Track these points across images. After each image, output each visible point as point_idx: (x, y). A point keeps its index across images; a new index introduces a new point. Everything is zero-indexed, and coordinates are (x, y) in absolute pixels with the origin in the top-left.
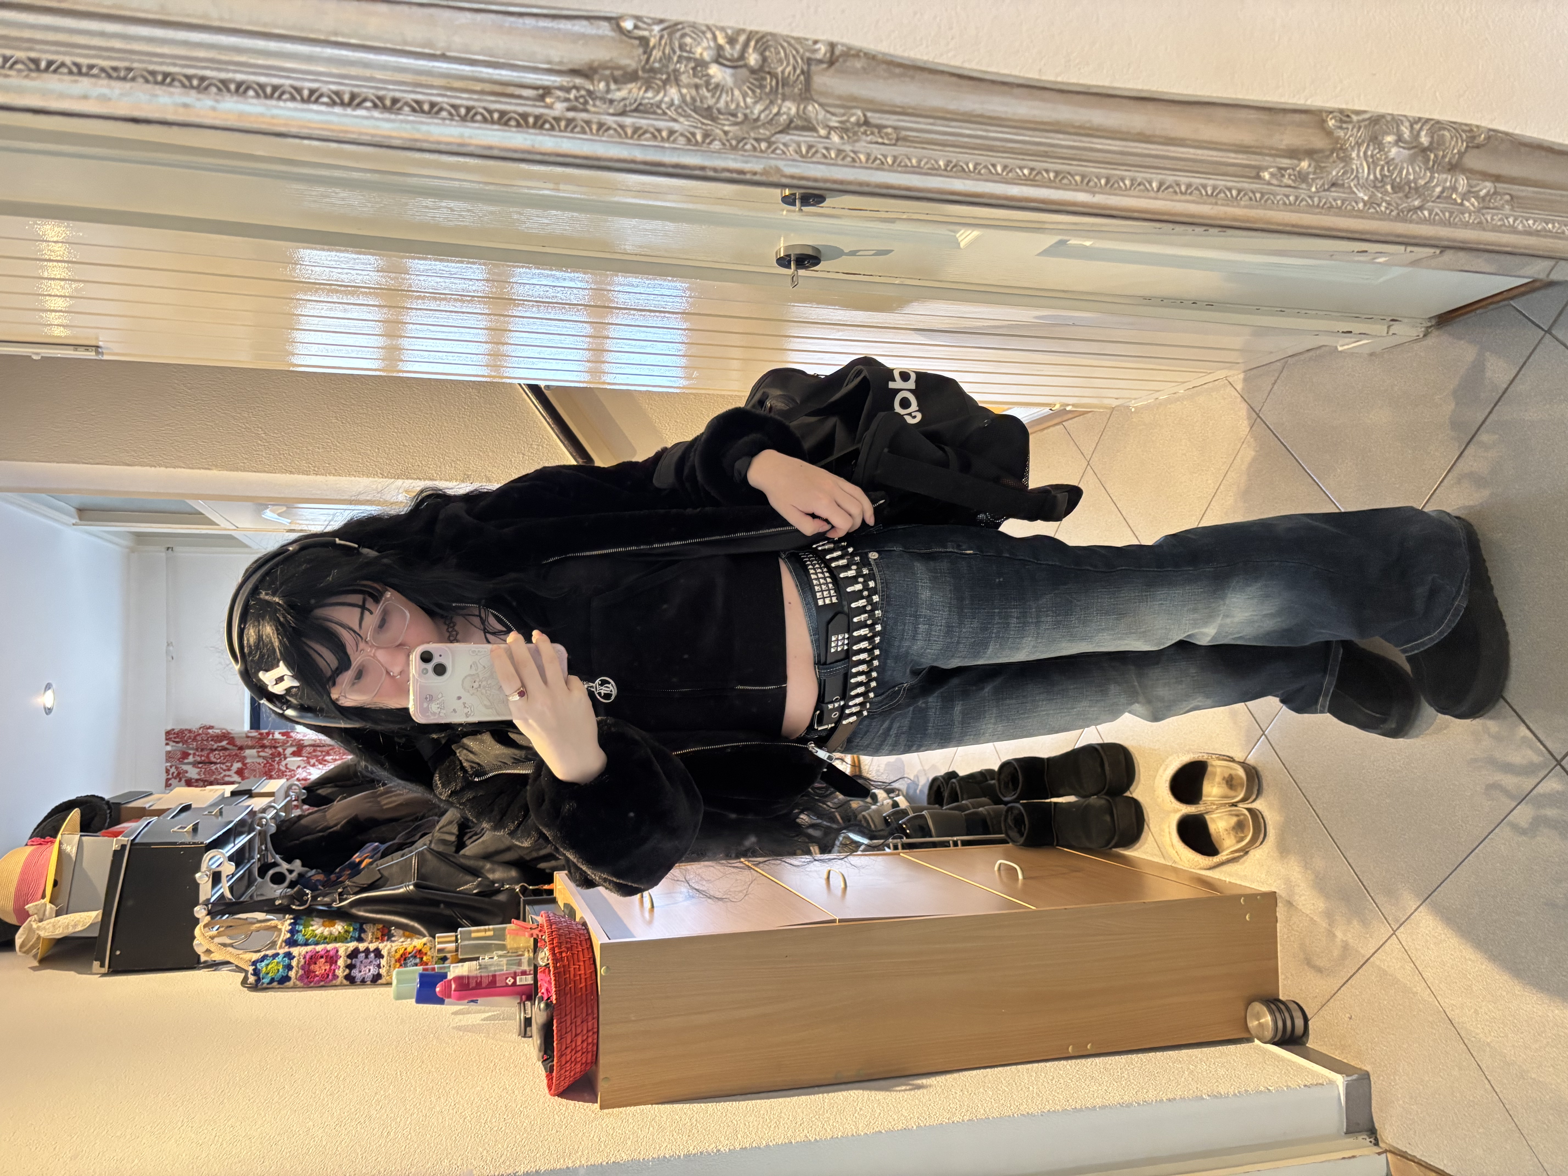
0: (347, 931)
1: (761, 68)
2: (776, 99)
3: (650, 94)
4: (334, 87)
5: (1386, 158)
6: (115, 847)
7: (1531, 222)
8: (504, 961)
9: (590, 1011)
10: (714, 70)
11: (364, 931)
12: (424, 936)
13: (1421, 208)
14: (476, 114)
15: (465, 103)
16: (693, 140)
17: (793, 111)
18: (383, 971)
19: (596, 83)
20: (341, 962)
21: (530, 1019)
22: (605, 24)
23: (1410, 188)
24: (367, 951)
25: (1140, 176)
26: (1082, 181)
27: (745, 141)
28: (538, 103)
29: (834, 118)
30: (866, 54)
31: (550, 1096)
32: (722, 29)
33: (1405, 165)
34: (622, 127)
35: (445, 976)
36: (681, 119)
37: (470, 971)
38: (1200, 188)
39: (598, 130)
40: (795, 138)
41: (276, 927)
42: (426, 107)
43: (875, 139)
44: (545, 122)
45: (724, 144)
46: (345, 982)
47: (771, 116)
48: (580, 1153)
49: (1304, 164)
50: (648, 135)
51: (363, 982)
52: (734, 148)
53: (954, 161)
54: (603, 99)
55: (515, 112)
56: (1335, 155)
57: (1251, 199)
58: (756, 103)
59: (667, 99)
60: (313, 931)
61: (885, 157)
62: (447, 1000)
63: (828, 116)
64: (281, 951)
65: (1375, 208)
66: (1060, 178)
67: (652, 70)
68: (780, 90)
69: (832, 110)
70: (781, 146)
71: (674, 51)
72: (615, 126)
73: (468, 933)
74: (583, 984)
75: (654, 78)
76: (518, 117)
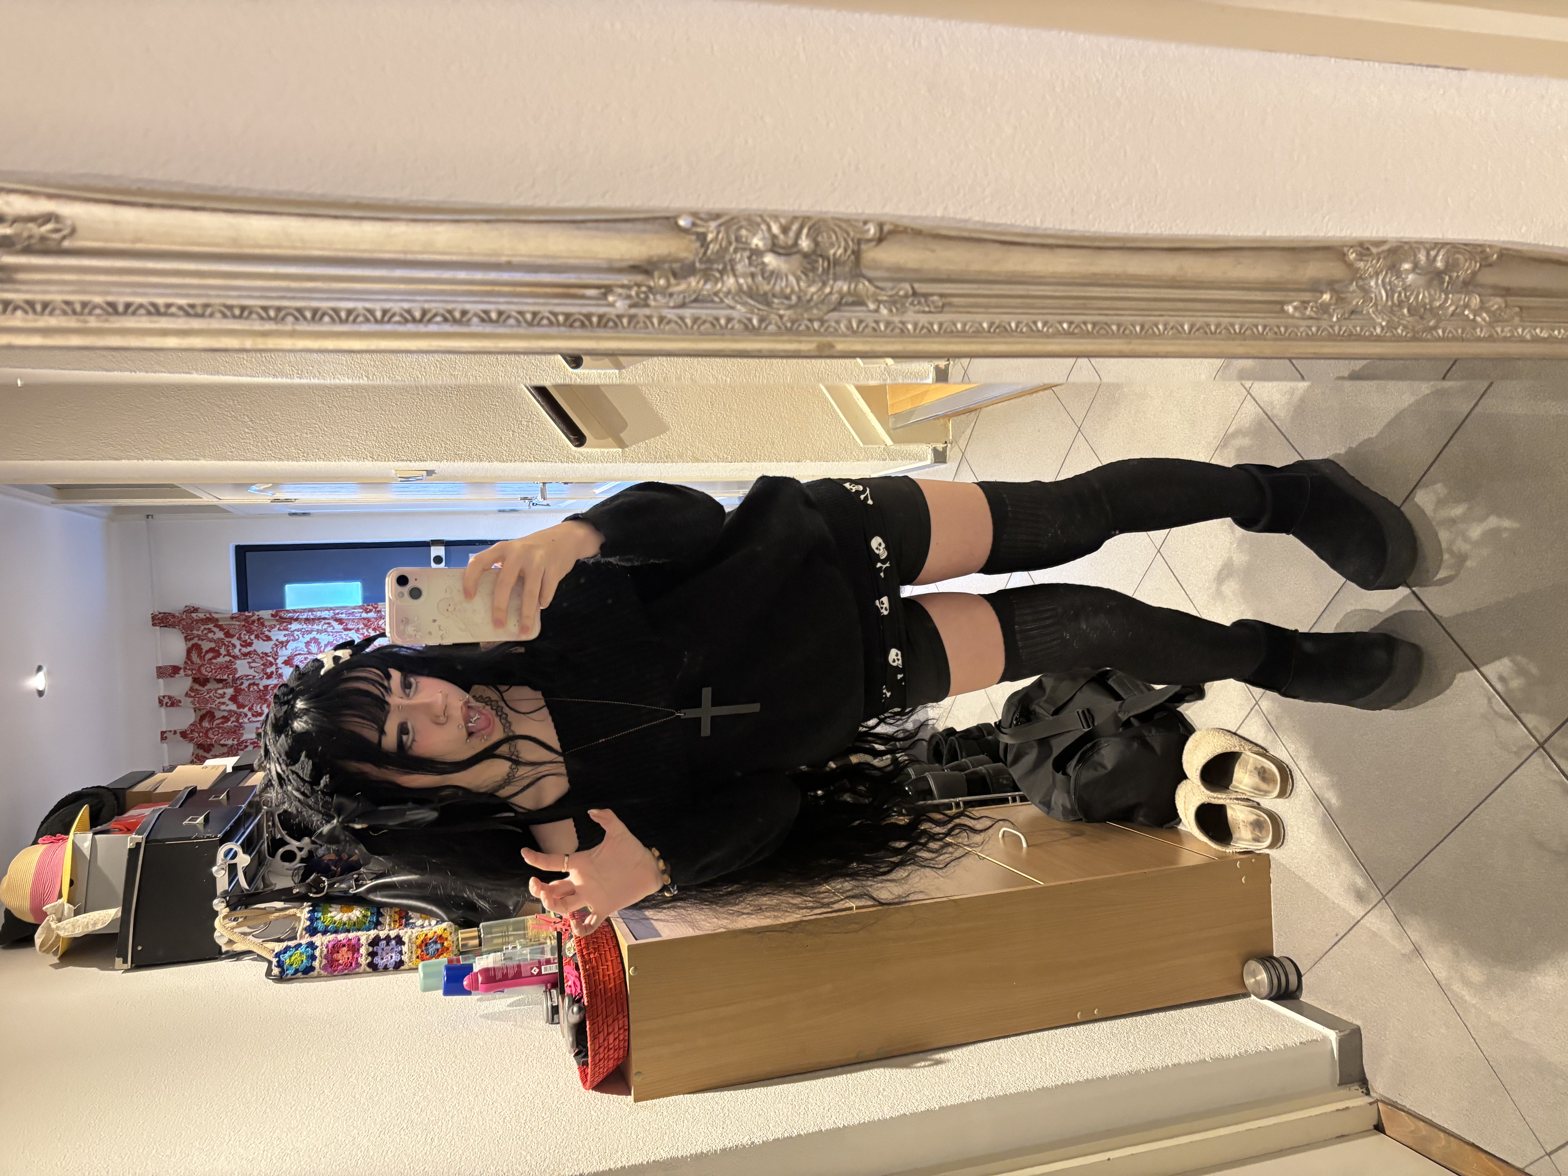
0: (364, 916)
1: (814, 252)
2: (828, 280)
3: (708, 286)
4: (405, 305)
5: (1404, 284)
6: (130, 845)
7: (1538, 331)
8: (527, 951)
9: (620, 1010)
10: (769, 259)
11: (381, 915)
12: (443, 921)
13: (1435, 327)
14: (542, 319)
15: (531, 308)
16: (750, 326)
17: (845, 288)
18: (405, 958)
19: (656, 278)
20: (363, 951)
21: (557, 1007)
22: (663, 222)
23: (1426, 310)
24: (388, 939)
25: (1173, 320)
26: (1118, 330)
27: (799, 322)
28: (600, 303)
29: (883, 293)
30: (912, 229)
31: (583, 1090)
32: (776, 218)
33: (1421, 290)
34: (682, 318)
35: (470, 968)
36: (739, 307)
37: (495, 962)
39: (659, 324)
40: (847, 314)
41: (295, 915)
42: (494, 316)
43: (922, 309)
44: (608, 321)
45: (779, 327)
46: (368, 969)
47: (823, 297)
48: (620, 1153)
49: (1326, 296)
50: (708, 325)
51: (386, 968)
52: (789, 330)
53: (997, 323)
54: (663, 294)
55: (579, 313)
56: (1355, 284)
57: (1276, 333)
58: (809, 286)
59: (725, 289)
60: (332, 917)
61: (932, 324)
62: (473, 991)
63: (878, 291)
64: (304, 941)
65: (1392, 332)
67: (709, 261)
68: (831, 271)
69: (880, 284)
70: (833, 324)
71: (730, 243)
72: (675, 319)
73: (490, 927)
74: (612, 985)
75: (711, 269)
76: (582, 318)
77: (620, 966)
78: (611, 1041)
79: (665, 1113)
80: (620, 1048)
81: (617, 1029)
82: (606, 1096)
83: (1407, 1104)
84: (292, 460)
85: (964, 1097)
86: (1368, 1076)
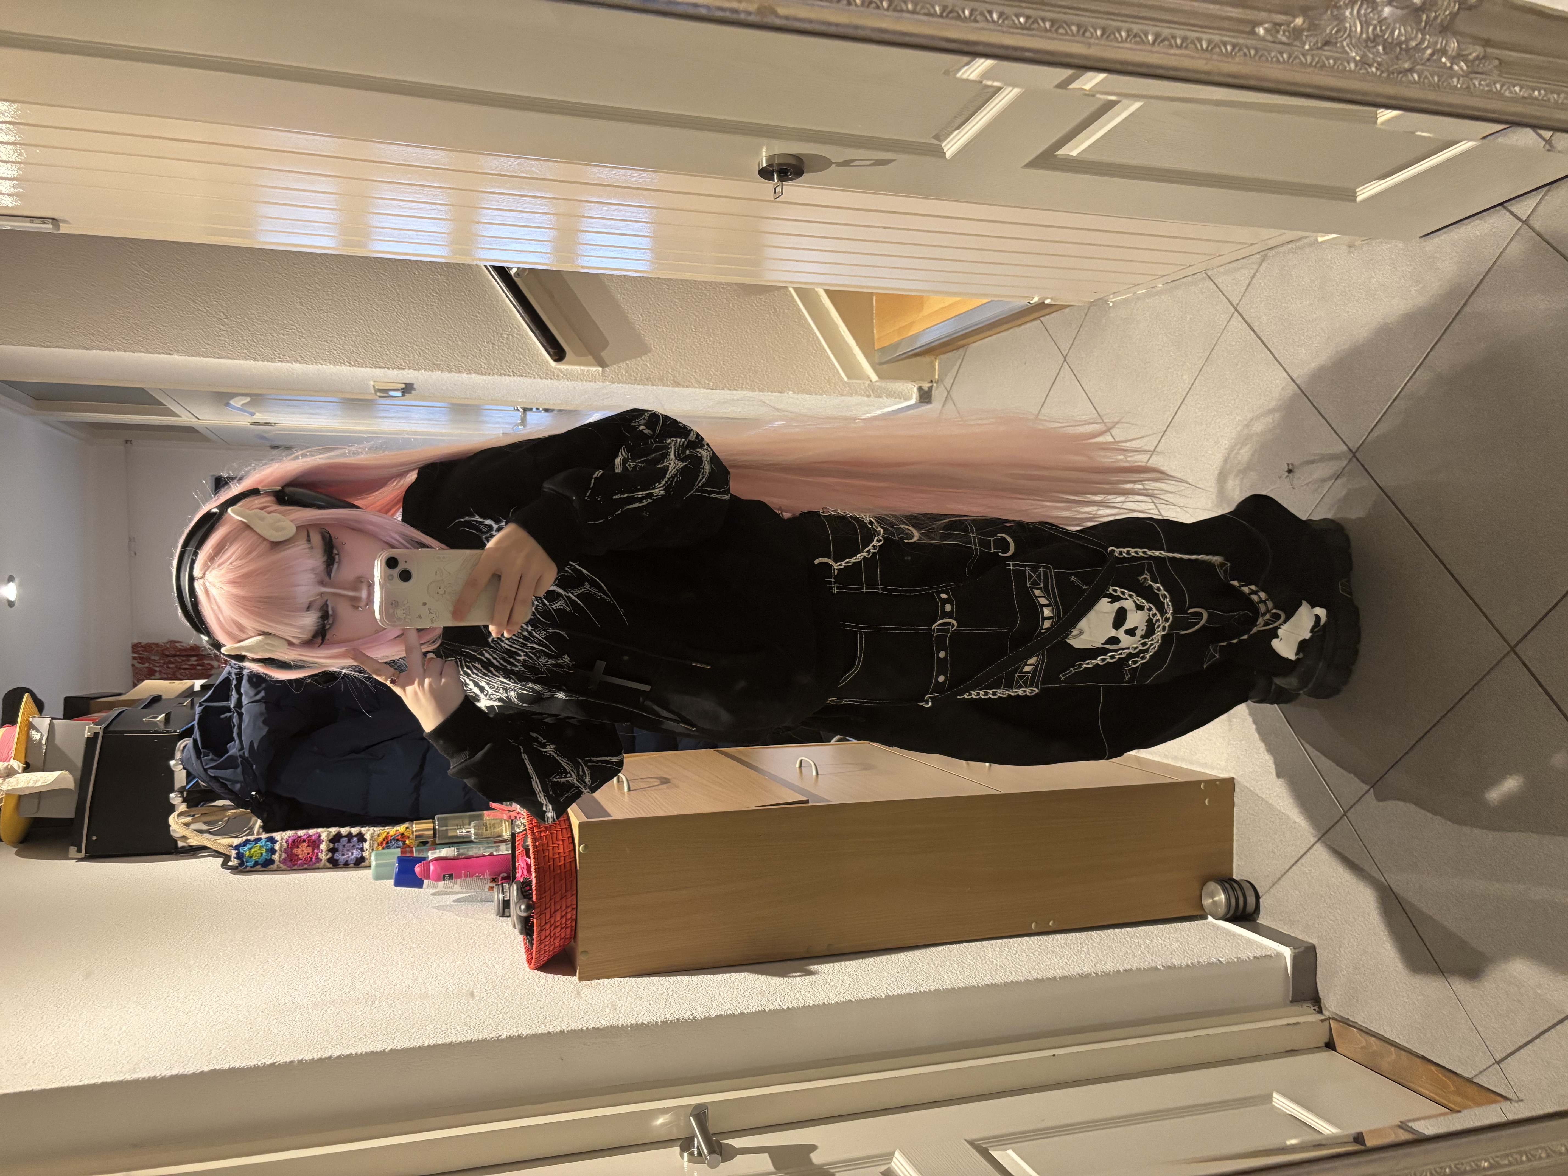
5: (1379, 17)
6: (88, 734)
7: (1517, 89)
9: (569, 887)
13: (1411, 70)
18: (366, 854)
20: (323, 846)
23: (1401, 49)
24: (349, 836)
26: (1078, 32)
31: (529, 970)
33: (1398, 26)
35: (423, 858)
38: (1196, 42)
46: (327, 864)
48: (560, 1020)
49: (1299, 21)
51: (346, 864)
56: (1329, 12)
57: (1245, 55)
62: (426, 882)
64: (263, 836)
65: (1366, 69)
66: (1056, 27)
73: (446, 819)
74: (562, 863)
77: (571, 846)
78: (558, 918)
79: (609, 991)
80: (567, 928)
81: (564, 908)
82: (550, 976)
83: (1360, 1020)
84: (268, 361)
85: (912, 989)
86: (1321, 995)
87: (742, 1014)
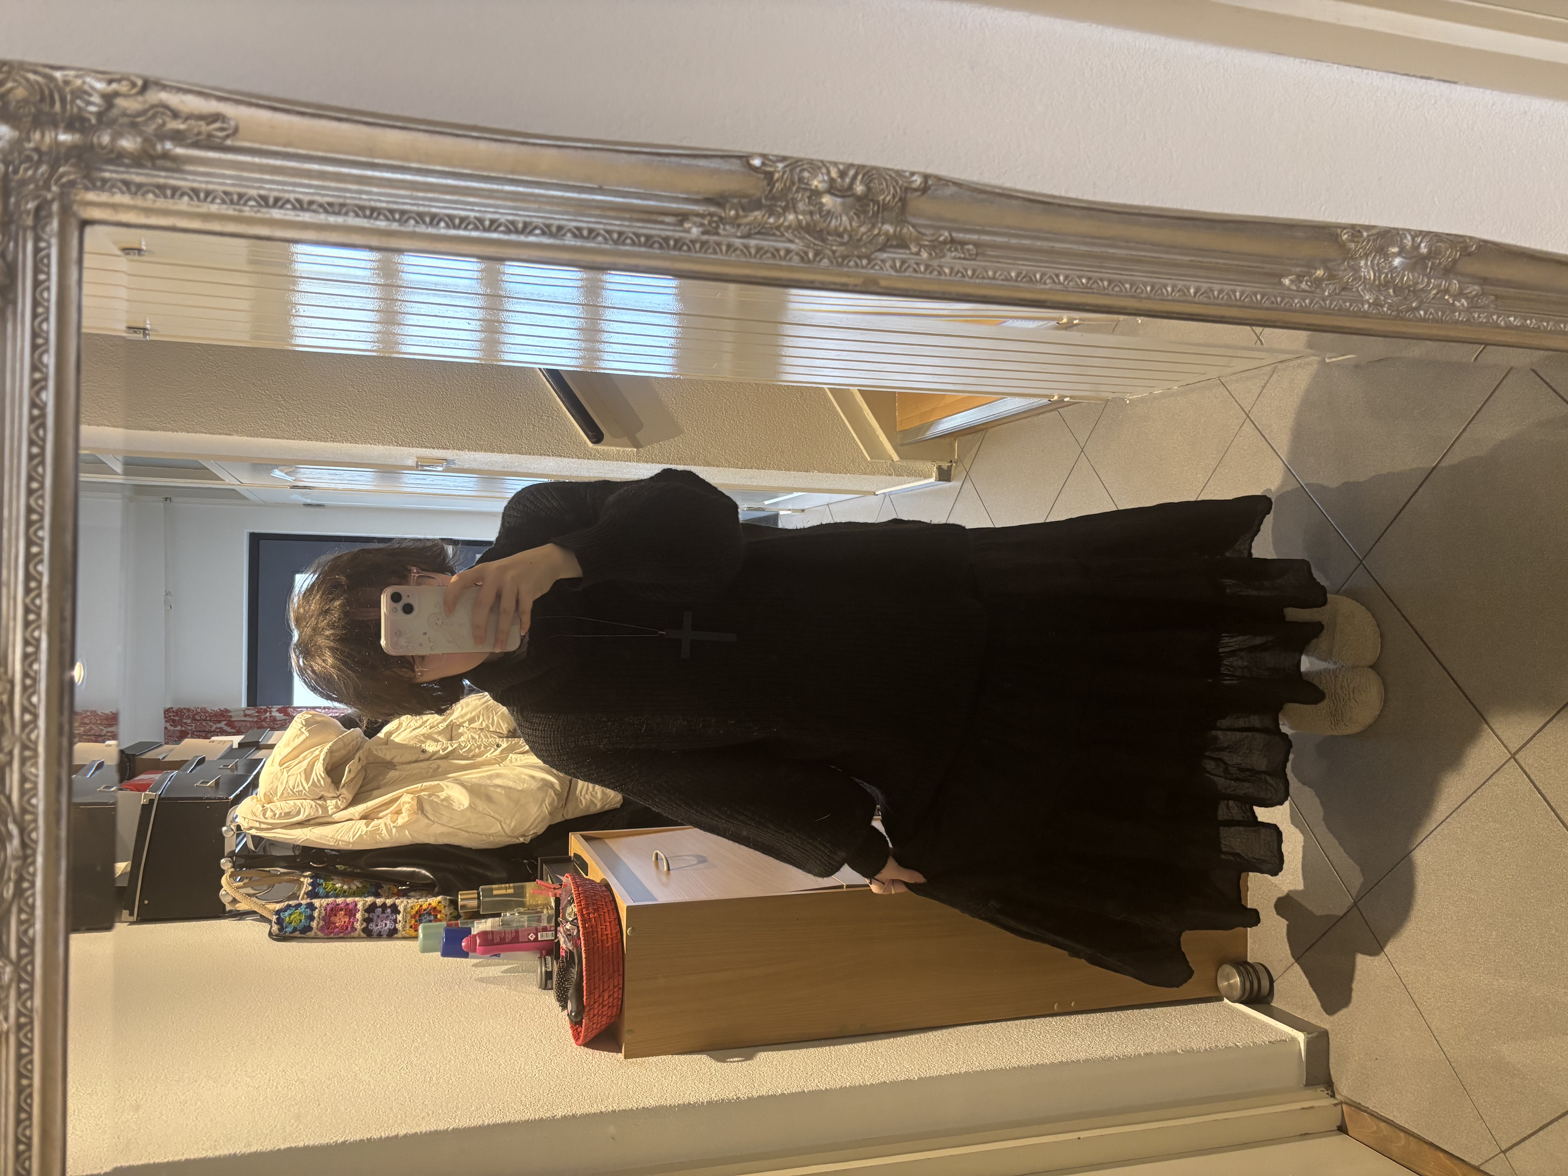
0: (362, 886)
1: (866, 196)
2: (877, 223)
3: (771, 220)
4: (510, 218)
5: (1390, 266)
6: (144, 802)
7: (1512, 319)
8: (525, 917)
9: (616, 970)
10: (826, 200)
11: (381, 886)
13: (1417, 309)
14: (626, 238)
15: (617, 228)
16: (806, 258)
17: (891, 231)
18: (399, 926)
19: (727, 211)
20: (359, 916)
21: (551, 972)
22: (738, 161)
23: (1409, 291)
24: (384, 906)
25: (1180, 284)
26: (1131, 288)
27: (850, 258)
28: (677, 228)
29: (924, 238)
30: (956, 183)
31: (576, 1047)
32: (835, 164)
33: (1406, 273)
34: (747, 247)
35: (468, 931)
36: (797, 241)
37: (493, 927)
38: (1231, 293)
39: (727, 251)
40: (891, 255)
41: (297, 881)
42: (585, 233)
43: (958, 255)
44: (684, 244)
45: (831, 262)
46: (363, 935)
47: (871, 237)
48: (611, 1099)
49: (1320, 273)
50: (769, 255)
51: (380, 935)
52: (840, 265)
53: (1024, 273)
54: (732, 224)
55: (659, 236)
56: (1346, 263)
57: (1273, 302)
58: (860, 226)
59: (786, 224)
60: (333, 885)
61: (966, 270)
62: (470, 954)
63: (920, 235)
64: (304, 902)
65: (1379, 310)
66: (1112, 286)
67: (774, 198)
68: (880, 215)
69: (923, 230)
70: (879, 262)
71: (793, 183)
72: (741, 247)
73: (490, 890)
74: (610, 943)
75: (775, 205)
76: (661, 241)
77: (618, 927)
78: (606, 997)
79: (654, 1069)
80: (613, 1006)
81: (611, 987)
82: (597, 1052)
83: (1370, 1105)
84: (321, 441)
85: (944, 1071)
86: (1334, 1079)
87: (783, 1094)
